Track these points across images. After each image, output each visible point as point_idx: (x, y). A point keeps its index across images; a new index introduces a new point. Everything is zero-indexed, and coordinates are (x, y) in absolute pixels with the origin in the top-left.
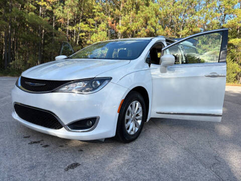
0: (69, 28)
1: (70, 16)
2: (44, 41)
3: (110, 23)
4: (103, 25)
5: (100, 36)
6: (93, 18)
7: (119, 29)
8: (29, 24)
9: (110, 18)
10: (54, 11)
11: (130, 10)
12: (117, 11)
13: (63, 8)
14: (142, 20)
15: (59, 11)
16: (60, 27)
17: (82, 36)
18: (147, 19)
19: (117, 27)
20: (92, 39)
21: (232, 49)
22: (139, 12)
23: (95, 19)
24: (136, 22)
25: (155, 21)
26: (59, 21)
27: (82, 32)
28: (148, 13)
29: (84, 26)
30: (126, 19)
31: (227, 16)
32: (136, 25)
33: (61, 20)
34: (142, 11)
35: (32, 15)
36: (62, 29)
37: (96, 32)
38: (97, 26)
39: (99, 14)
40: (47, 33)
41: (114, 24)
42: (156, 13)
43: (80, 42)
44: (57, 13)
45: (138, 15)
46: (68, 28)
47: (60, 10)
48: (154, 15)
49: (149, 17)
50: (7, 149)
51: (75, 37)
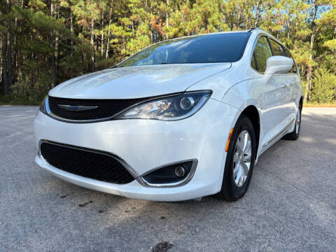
0: (95, 32)
1: (95, 15)
2: (59, 53)
3: (153, 22)
4: (143, 27)
5: (139, 42)
6: (128, 17)
7: (167, 31)
8: (36, 28)
9: (152, 16)
10: (72, 8)
11: (181, 4)
12: (162, 6)
13: (86, 4)
14: (199, 17)
15: (80, 8)
16: (81, 31)
17: (114, 44)
18: (206, 16)
19: (164, 28)
20: (128, 47)
21: (328, 54)
22: (194, 5)
23: (132, 18)
24: (191, 20)
25: (219, 18)
26: (79, 22)
27: (113, 37)
28: (208, 7)
29: (116, 28)
30: (177, 16)
31: (319, 8)
32: (192, 25)
33: (82, 21)
34: (199, 4)
35: (40, 16)
36: (84, 34)
37: (134, 37)
38: (135, 28)
39: (138, 10)
40: (63, 41)
41: (160, 25)
42: (219, 6)
43: (111, 52)
44: (76, 10)
45: (194, 10)
46: (93, 33)
47: (80, 6)
48: (217, 10)
49: (209, 13)
50: (35, 221)
51: (102, 45)
